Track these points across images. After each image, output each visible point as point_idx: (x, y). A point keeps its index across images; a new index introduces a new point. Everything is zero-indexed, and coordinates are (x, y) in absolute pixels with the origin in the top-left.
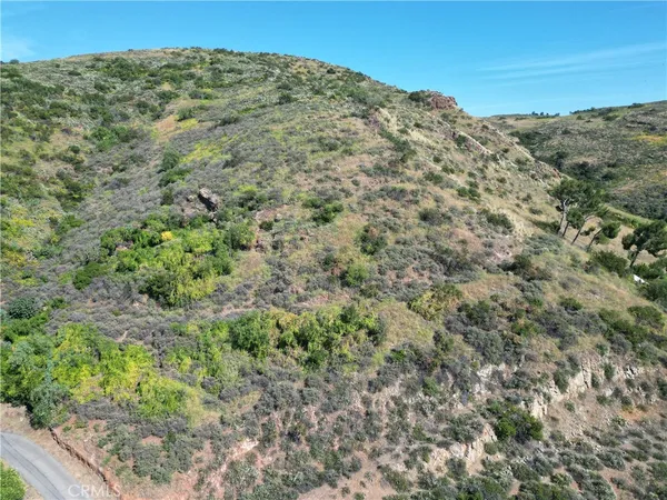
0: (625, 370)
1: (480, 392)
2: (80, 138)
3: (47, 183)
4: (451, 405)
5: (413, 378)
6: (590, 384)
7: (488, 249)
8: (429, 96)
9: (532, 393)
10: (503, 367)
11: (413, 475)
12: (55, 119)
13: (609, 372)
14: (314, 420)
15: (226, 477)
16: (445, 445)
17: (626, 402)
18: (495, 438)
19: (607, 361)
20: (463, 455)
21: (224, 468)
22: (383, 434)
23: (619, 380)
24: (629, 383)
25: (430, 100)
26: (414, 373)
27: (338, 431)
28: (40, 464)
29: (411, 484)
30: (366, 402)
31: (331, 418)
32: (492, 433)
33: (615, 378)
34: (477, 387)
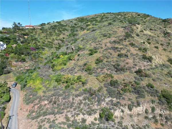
0: (161, 110)
1: (104, 105)
2: (66, 36)
3: (55, 45)
4: (94, 105)
5: (87, 96)
6: (144, 112)
7: (134, 66)
8: (170, 20)
9: (118, 108)
10: (115, 99)
11: (72, 119)
12: (63, 32)
13: (153, 109)
14: (60, 100)
15: (38, 107)
16: (84, 114)
17: (156, 121)
18: (99, 117)
19: (154, 106)
20: (87, 118)
21: (39, 105)
22: (73, 108)
23: (157, 113)
24: (161, 115)
25: (170, 21)
26: (88, 95)
27: (64, 104)
28: (17, 96)
29: (70, 121)
30: (73, 99)
31: (64, 101)
32: (99, 115)
33: (155, 112)
34: (103, 103)
